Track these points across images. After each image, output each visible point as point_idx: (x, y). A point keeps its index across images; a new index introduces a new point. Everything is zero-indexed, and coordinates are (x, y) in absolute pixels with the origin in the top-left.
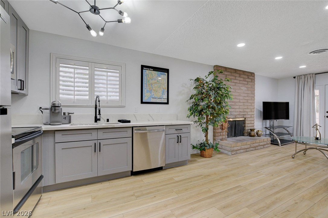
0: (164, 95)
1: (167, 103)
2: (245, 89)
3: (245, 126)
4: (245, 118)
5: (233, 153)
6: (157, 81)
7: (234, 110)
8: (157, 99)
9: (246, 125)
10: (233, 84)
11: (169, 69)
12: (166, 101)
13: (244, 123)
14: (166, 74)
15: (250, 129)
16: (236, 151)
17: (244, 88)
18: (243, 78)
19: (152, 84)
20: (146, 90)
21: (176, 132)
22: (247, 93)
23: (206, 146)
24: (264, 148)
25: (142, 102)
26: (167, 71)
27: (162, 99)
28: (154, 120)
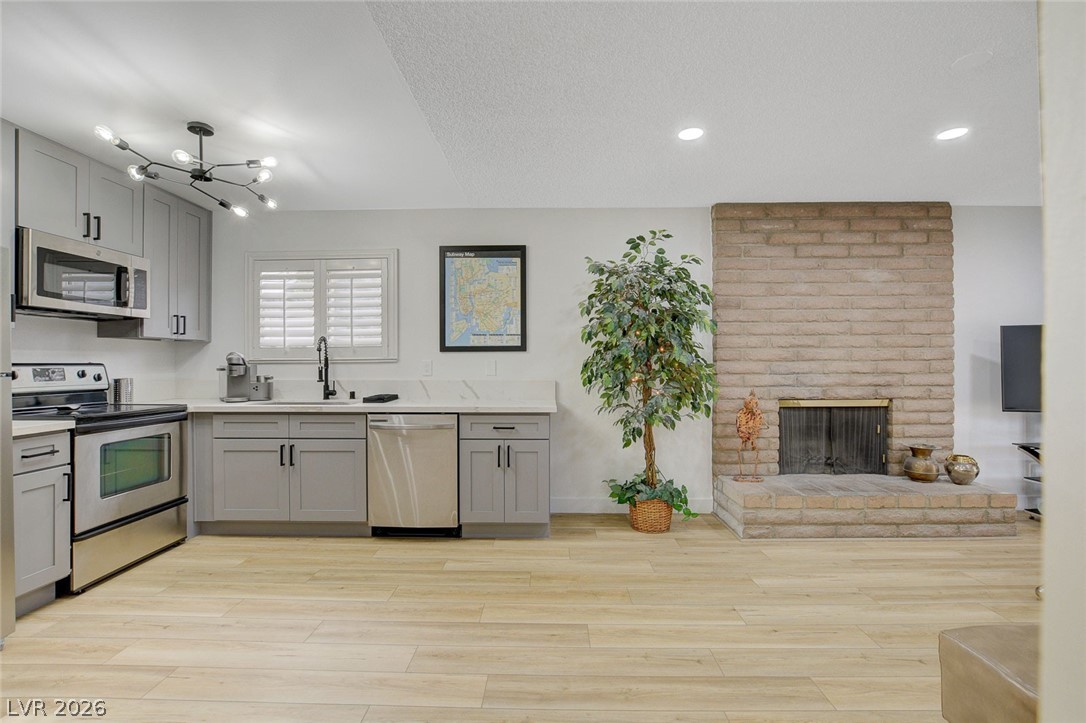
0: (511, 322)
1: (523, 348)
2: (886, 276)
3: (888, 435)
4: (891, 400)
5: (755, 533)
6: (489, 285)
7: (814, 365)
8: (488, 337)
9: (895, 429)
10: (813, 262)
11: (524, 247)
12: (517, 342)
13: (887, 422)
14: (518, 260)
15: (912, 449)
16: (774, 524)
17: (874, 275)
18: (868, 235)
19: (471, 296)
20: (454, 313)
21: (496, 434)
22: (897, 291)
23: (639, 492)
24: (959, 534)
25: (444, 348)
26: (520, 251)
27: (506, 338)
28: (478, 398)
